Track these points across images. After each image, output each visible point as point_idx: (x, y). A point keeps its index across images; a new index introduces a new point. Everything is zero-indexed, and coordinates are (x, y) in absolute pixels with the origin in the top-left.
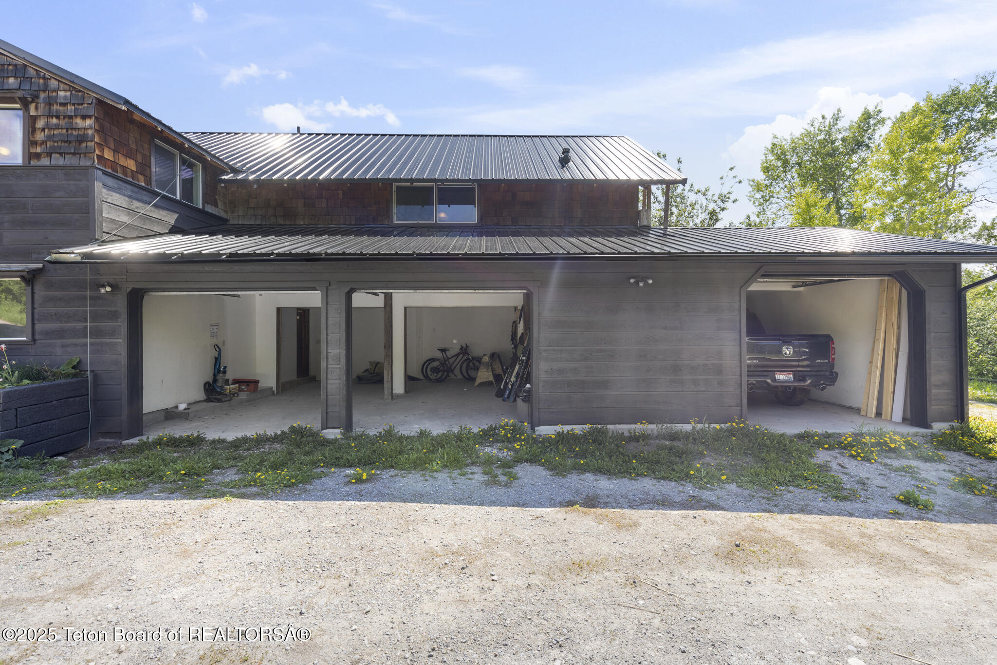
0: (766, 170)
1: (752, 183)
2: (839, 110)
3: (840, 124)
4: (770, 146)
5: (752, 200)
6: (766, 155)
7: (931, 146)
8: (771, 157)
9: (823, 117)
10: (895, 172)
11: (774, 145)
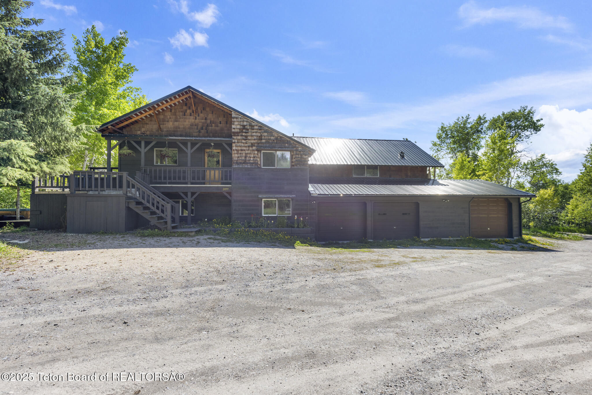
0: (439, 137)
1: (432, 143)
2: (469, 115)
3: (469, 121)
4: (440, 128)
5: (432, 149)
6: (438, 131)
7: (506, 141)
8: (440, 132)
9: (462, 117)
10: (494, 150)
11: (442, 127)
